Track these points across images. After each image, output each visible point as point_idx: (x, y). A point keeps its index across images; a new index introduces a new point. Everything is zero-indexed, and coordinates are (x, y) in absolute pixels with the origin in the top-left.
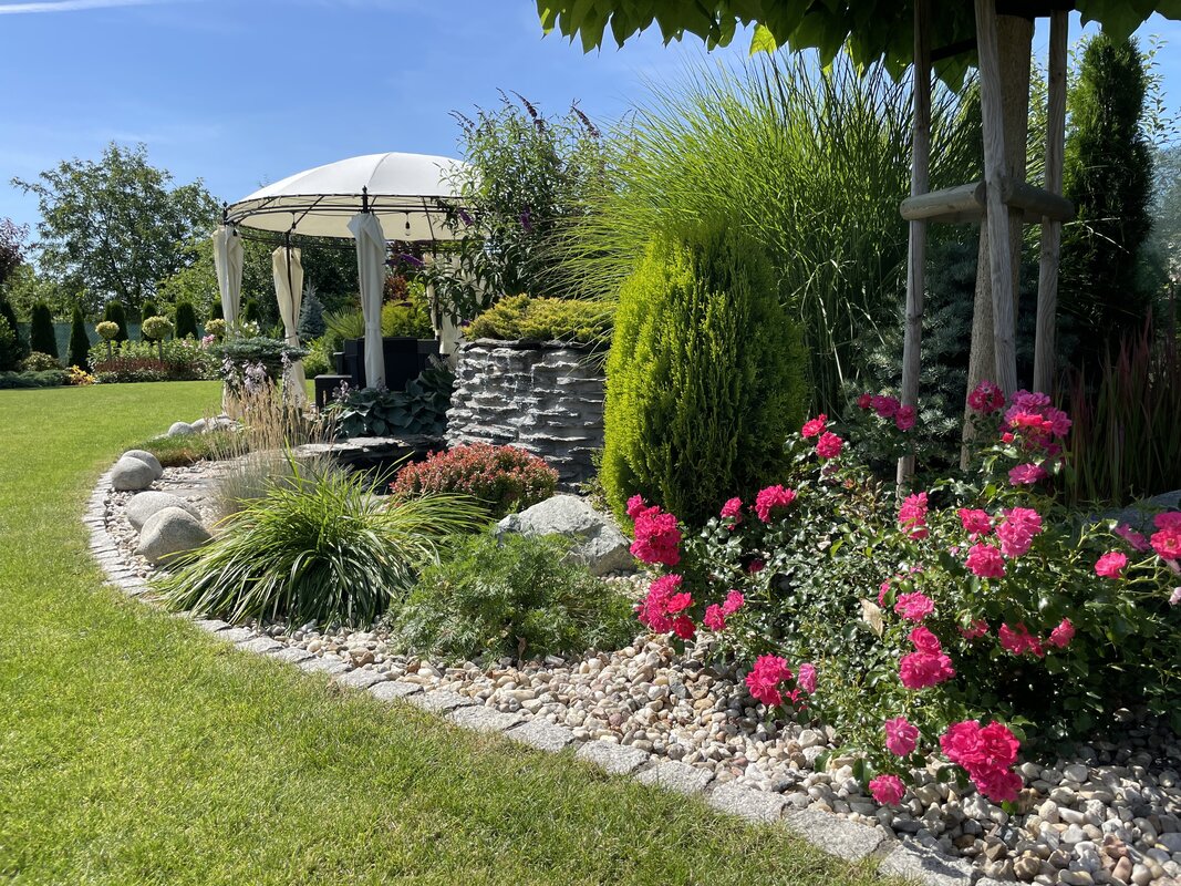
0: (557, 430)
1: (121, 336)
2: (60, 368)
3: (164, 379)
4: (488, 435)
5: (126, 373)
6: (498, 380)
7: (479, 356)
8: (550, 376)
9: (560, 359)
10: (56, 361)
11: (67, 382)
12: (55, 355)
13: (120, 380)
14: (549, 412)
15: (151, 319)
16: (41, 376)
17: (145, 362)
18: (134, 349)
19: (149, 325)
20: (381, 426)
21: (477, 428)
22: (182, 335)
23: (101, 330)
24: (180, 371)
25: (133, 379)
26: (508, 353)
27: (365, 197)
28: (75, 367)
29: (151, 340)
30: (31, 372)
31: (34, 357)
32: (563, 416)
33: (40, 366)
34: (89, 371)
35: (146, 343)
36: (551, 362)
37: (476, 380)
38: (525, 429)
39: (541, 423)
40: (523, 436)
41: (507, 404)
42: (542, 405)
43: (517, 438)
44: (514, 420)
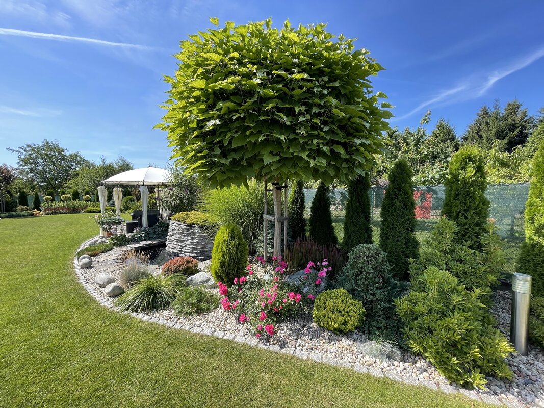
0: (196, 245)
1: (53, 200)
2: (30, 210)
3: (69, 213)
4: (179, 245)
5: (55, 212)
6: (181, 233)
7: (176, 226)
8: (194, 233)
9: (196, 230)
10: (28, 208)
11: (32, 214)
12: (28, 206)
13: (53, 214)
14: (194, 241)
15: (64, 196)
16: (22, 213)
17: (61, 208)
18: (56, 204)
19: (63, 197)
20: (147, 238)
21: (176, 243)
22: (74, 199)
23: (46, 199)
24: (74, 210)
25: (57, 213)
26: (184, 227)
27: (143, 182)
28: (35, 210)
29: (63, 201)
30: (19, 212)
31: (20, 207)
32: (197, 242)
33: (22, 210)
34: (40, 211)
35: (62, 202)
36: (194, 230)
37: (175, 231)
38: (189, 245)
39: (192, 243)
40: (187, 246)
41: (183, 238)
42: (192, 239)
43: (186, 246)
44: (185, 242)
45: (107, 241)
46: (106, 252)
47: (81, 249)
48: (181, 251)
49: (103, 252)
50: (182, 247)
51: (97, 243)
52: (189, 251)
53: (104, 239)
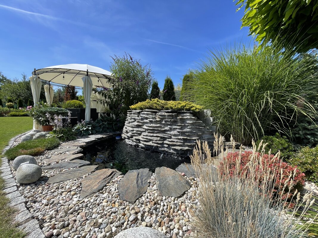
0: (188, 136)
4: (157, 137)
6: (160, 121)
7: (147, 114)
8: (183, 121)
9: (188, 116)
20: (94, 132)
26: (165, 114)
27: (88, 72)
32: (191, 132)
36: (183, 116)
38: (175, 135)
39: (182, 134)
40: (173, 137)
41: (164, 128)
42: (181, 128)
43: (171, 138)
44: (169, 133)
45: (48, 135)
46: (53, 149)
47: (10, 145)
48: (163, 144)
49: (49, 149)
50: (164, 139)
51: (34, 137)
52: (179, 144)
53: (43, 133)
